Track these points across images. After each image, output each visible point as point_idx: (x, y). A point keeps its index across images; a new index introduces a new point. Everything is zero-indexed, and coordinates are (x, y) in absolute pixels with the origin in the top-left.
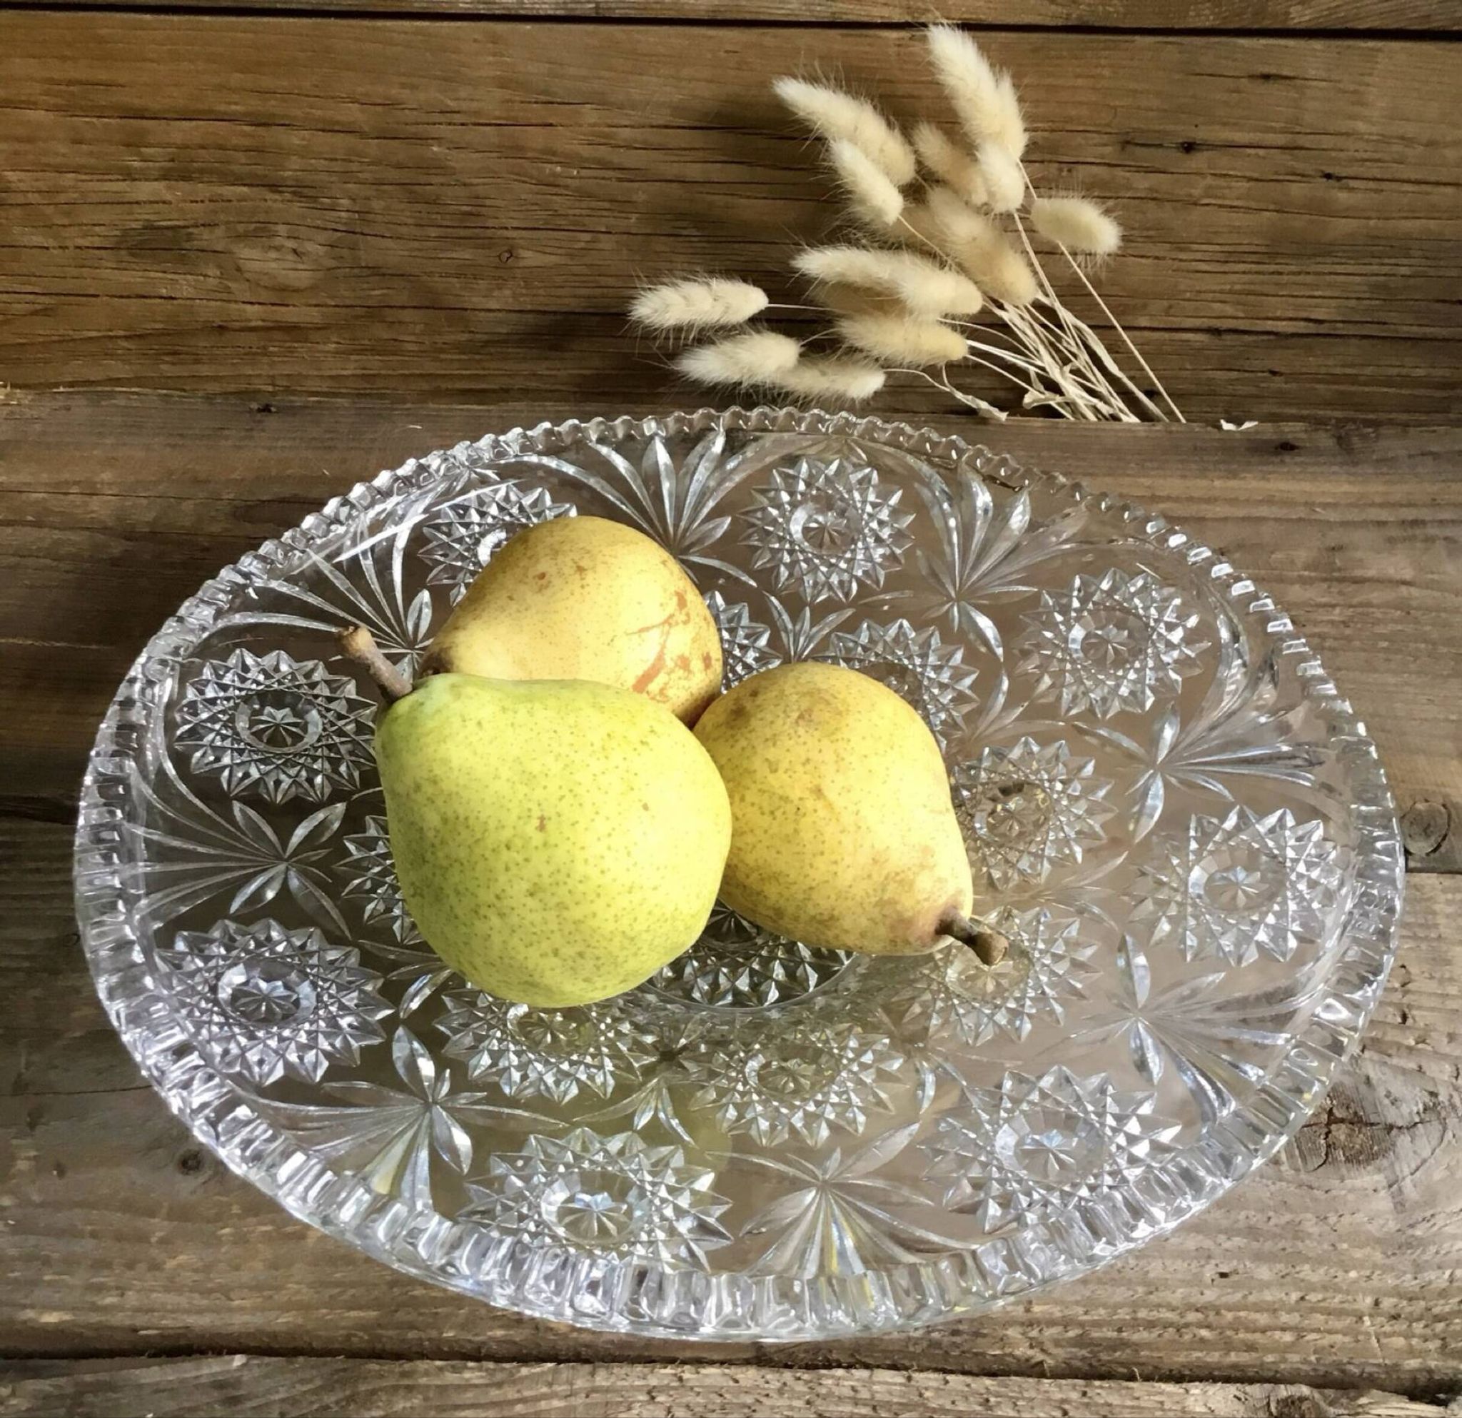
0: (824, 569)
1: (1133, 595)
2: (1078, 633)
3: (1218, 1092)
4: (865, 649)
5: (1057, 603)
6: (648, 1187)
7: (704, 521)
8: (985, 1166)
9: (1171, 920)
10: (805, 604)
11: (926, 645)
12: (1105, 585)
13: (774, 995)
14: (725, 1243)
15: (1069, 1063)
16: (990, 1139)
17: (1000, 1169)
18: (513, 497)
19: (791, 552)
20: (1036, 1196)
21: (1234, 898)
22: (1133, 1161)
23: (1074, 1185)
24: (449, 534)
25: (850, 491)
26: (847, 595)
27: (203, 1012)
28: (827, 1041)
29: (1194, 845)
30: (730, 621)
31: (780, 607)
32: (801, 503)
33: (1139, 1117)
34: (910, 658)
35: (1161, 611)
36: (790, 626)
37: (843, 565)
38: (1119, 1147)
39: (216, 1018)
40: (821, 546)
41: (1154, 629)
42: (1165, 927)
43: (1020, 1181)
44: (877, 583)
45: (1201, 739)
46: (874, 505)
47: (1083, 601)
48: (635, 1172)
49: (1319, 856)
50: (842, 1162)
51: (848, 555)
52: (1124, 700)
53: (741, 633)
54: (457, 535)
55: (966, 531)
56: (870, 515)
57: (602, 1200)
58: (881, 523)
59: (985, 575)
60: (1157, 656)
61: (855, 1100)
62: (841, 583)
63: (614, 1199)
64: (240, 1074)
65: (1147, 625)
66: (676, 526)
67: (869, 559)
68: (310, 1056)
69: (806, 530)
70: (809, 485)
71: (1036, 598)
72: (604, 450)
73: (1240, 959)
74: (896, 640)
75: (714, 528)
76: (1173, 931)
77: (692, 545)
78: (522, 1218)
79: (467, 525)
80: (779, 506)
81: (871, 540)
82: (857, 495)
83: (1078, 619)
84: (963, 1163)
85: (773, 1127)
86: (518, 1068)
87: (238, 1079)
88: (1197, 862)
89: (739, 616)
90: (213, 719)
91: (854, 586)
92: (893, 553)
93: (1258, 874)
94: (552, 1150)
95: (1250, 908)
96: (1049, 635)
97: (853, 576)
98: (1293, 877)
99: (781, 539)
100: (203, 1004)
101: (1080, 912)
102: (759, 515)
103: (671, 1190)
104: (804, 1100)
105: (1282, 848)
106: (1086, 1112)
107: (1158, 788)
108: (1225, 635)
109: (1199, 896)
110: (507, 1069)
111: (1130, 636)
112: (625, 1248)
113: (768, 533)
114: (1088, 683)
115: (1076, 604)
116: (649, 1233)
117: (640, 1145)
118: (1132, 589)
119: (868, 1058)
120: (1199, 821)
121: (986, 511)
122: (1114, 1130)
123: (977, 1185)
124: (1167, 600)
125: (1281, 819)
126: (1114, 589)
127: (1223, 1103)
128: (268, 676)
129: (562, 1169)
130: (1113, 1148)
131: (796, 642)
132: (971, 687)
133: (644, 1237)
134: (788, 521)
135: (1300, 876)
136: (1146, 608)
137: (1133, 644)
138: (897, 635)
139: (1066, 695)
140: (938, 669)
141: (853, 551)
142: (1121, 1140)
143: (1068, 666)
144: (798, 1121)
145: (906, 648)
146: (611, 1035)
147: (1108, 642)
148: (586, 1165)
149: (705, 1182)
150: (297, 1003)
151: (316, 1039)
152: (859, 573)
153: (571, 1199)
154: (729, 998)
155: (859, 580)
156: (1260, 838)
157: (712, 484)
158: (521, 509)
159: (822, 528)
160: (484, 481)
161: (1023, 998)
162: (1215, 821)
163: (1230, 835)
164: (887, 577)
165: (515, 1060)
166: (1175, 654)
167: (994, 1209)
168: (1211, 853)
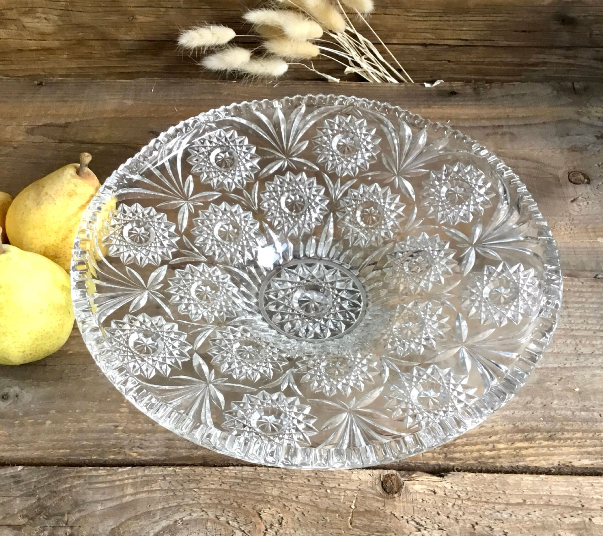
0: (345, 163)
1: (466, 173)
2: (444, 189)
3: (491, 376)
4: (362, 196)
5: (436, 176)
6: (288, 413)
7: (298, 143)
8: (407, 403)
9: (476, 307)
10: (338, 177)
11: (385, 194)
12: (456, 169)
13: (329, 334)
14: (316, 433)
15: (437, 364)
16: (409, 394)
17: (412, 405)
18: (223, 135)
19: (332, 156)
20: (425, 415)
21: (500, 299)
22: (460, 401)
23: (438, 411)
24: (198, 151)
25: (355, 129)
26: (354, 173)
27: (124, 351)
28: (349, 355)
29: (486, 278)
30: (309, 185)
31: (328, 178)
32: (336, 134)
33: (462, 385)
34: (379, 199)
35: (477, 180)
36: (332, 186)
37: (353, 161)
38: (455, 396)
39: (129, 354)
40: (344, 152)
41: (474, 188)
42: (474, 310)
43: (419, 409)
44: (366, 168)
45: (490, 234)
46: (365, 135)
47: (447, 176)
48: (283, 407)
49: (531, 283)
50: (356, 402)
51: (355, 157)
52: (462, 218)
53: (314, 189)
54: (201, 152)
55: (401, 145)
56: (364, 139)
57: (271, 419)
58: (368, 143)
59: (408, 165)
60: (474, 200)
61: (360, 378)
62: (352, 168)
63: (276, 418)
64: (140, 375)
65: (471, 186)
66: (287, 145)
67: (363, 158)
68: (164, 367)
69: (338, 146)
70: (339, 126)
71: (428, 175)
72: (258, 114)
73: (501, 323)
74: (374, 192)
75: (302, 146)
76: (477, 312)
77: (293, 153)
78: (244, 426)
79: (205, 147)
80: (327, 136)
81: (364, 150)
82: (358, 131)
83: (445, 184)
84: (399, 402)
85: (331, 389)
86: (238, 368)
87: (139, 377)
88: (487, 284)
89: (313, 182)
90: (115, 233)
91: (357, 170)
92: (372, 156)
93: (509, 290)
94: (253, 400)
95: (506, 303)
96: (433, 190)
97: (357, 165)
98: (522, 291)
99: (328, 150)
100: (124, 349)
101: (443, 304)
102: (320, 139)
103: (296, 414)
104: (342, 379)
105: (518, 280)
106: (443, 383)
107: (473, 254)
108: (501, 190)
109: (487, 298)
110: (234, 369)
111: (465, 190)
112: (281, 436)
113: (323, 147)
114: (448, 211)
115: (444, 177)
116: (289, 430)
117: (283, 397)
118: (466, 171)
119: (365, 362)
120: (488, 268)
121: (409, 137)
122: (453, 390)
123: (404, 410)
124: (479, 176)
125: (519, 268)
126: (459, 171)
127: (493, 380)
128: (133, 215)
129: (257, 407)
130: (452, 397)
131: (335, 192)
132: (403, 212)
133: (287, 432)
134: (331, 142)
135: (524, 291)
136: (471, 180)
137: (465, 194)
138: (374, 190)
139: (439, 216)
140: (390, 204)
141: (357, 155)
142: (455, 393)
143: (440, 204)
144: (340, 387)
145: (377, 195)
146: (271, 354)
147: (456, 193)
148: (265, 405)
149: (307, 410)
150: (157, 346)
151: (165, 360)
152: (359, 164)
153: (261, 418)
154: (313, 335)
155: (359, 167)
156: (510, 275)
157: (301, 126)
158: (226, 139)
159: (345, 145)
160: (211, 129)
161: (421, 338)
162: (494, 268)
163: (499, 274)
164: (370, 165)
165: (237, 365)
166: (482, 199)
167: (410, 420)
168: (492, 281)
